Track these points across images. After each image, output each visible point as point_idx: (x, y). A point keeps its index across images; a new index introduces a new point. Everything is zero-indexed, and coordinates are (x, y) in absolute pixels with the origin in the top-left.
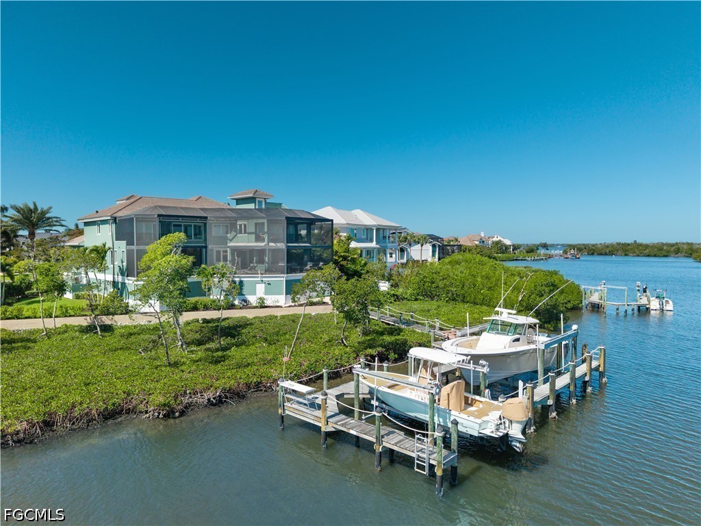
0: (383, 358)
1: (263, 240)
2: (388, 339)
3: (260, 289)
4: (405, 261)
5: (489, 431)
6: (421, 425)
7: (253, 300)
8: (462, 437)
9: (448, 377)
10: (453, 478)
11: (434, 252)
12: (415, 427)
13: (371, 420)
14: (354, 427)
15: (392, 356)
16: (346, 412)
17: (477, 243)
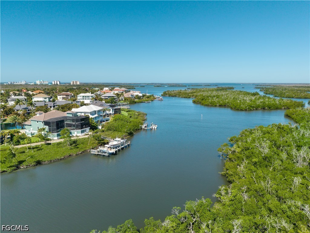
0: (101, 145)
1: (74, 122)
2: (102, 142)
3: (76, 133)
4: (105, 114)
5: (112, 152)
6: (106, 152)
7: (74, 135)
8: (109, 153)
9: (109, 148)
10: (109, 156)
11: (113, 111)
12: (105, 153)
13: (101, 153)
14: (99, 153)
15: (103, 144)
16: (98, 152)
17: (130, 96)
